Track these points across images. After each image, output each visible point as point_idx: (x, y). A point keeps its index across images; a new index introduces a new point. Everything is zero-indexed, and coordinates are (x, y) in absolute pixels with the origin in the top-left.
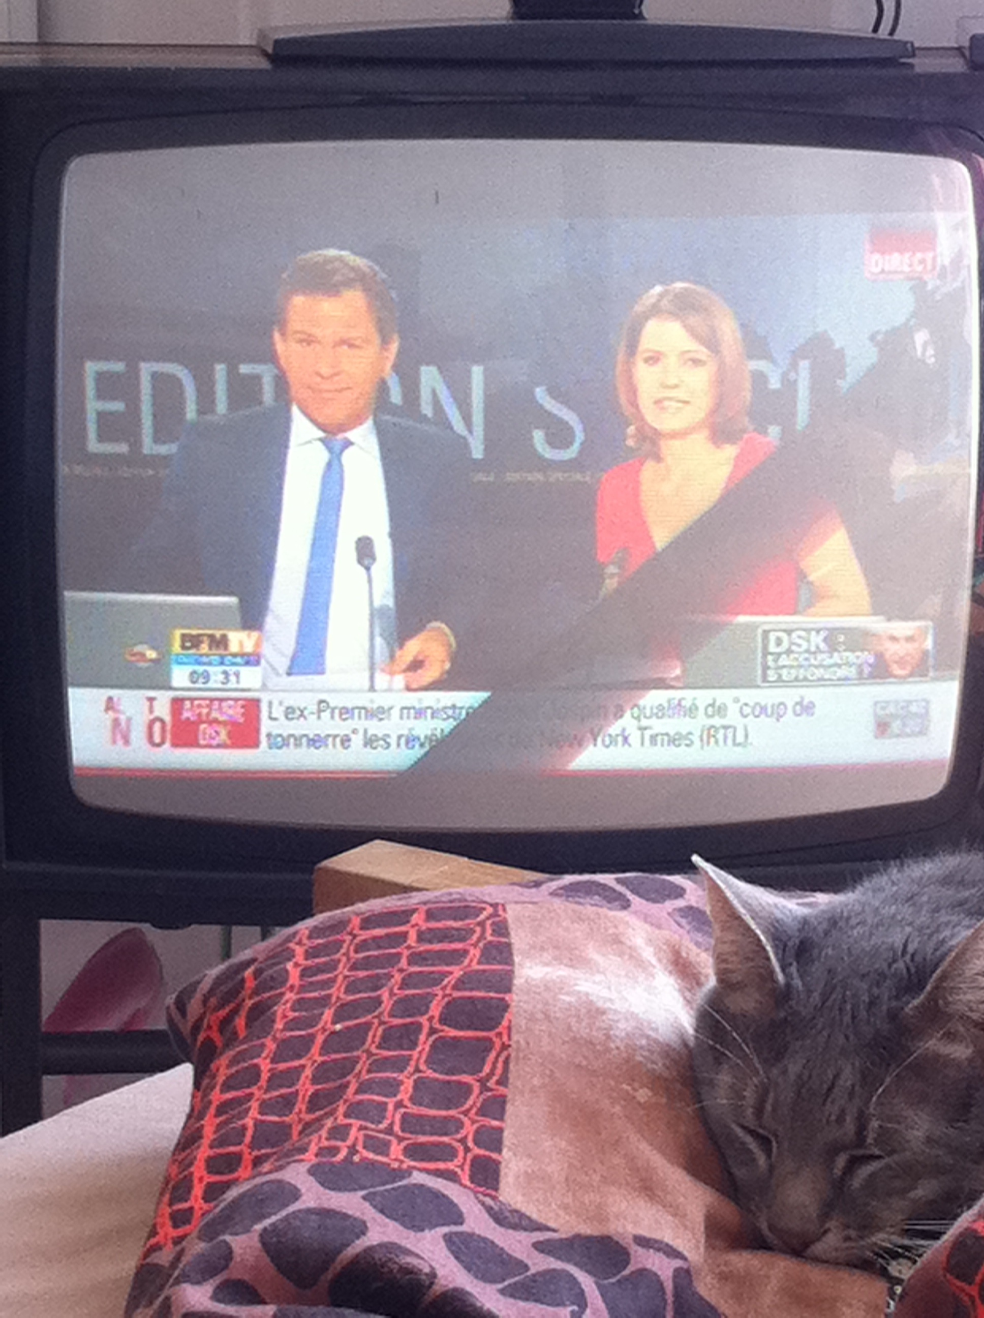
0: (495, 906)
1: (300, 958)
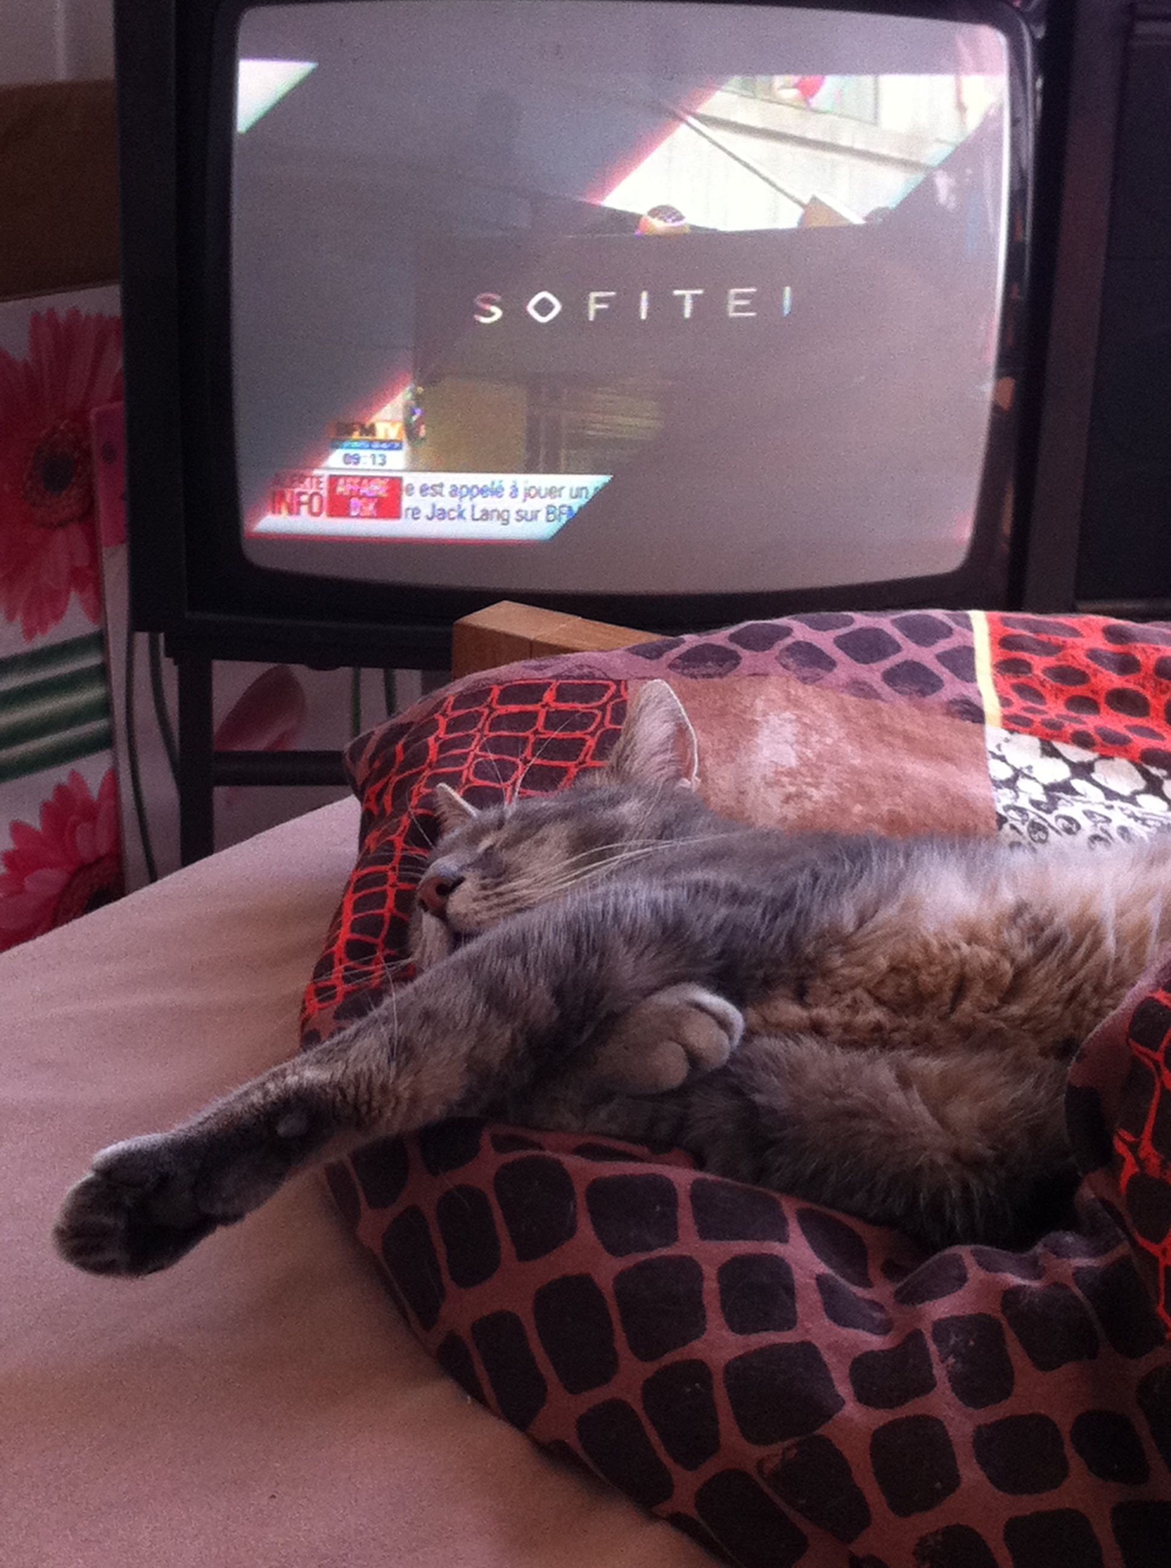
0: (618, 682)
1: (441, 733)
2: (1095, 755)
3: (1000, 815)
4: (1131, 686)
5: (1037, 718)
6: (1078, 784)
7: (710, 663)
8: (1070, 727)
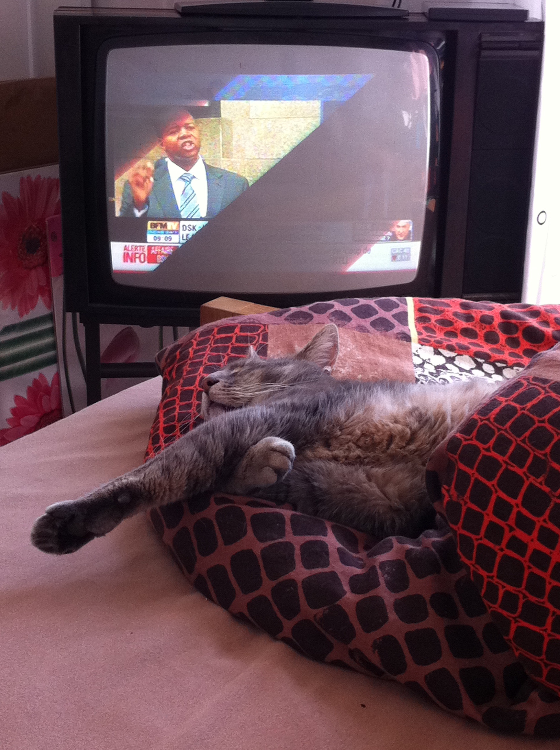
0: (264, 325)
1: (194, 347)
2: (456, 354)
3: (417, 378)
4: (470, 327)
5: (433, 340)
6: (448, 366)
7: (301, 319)
8: (445, 343)
